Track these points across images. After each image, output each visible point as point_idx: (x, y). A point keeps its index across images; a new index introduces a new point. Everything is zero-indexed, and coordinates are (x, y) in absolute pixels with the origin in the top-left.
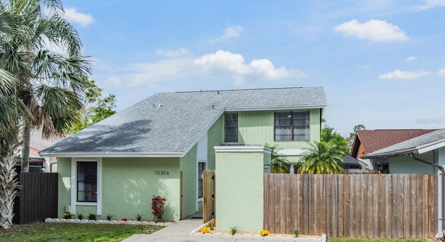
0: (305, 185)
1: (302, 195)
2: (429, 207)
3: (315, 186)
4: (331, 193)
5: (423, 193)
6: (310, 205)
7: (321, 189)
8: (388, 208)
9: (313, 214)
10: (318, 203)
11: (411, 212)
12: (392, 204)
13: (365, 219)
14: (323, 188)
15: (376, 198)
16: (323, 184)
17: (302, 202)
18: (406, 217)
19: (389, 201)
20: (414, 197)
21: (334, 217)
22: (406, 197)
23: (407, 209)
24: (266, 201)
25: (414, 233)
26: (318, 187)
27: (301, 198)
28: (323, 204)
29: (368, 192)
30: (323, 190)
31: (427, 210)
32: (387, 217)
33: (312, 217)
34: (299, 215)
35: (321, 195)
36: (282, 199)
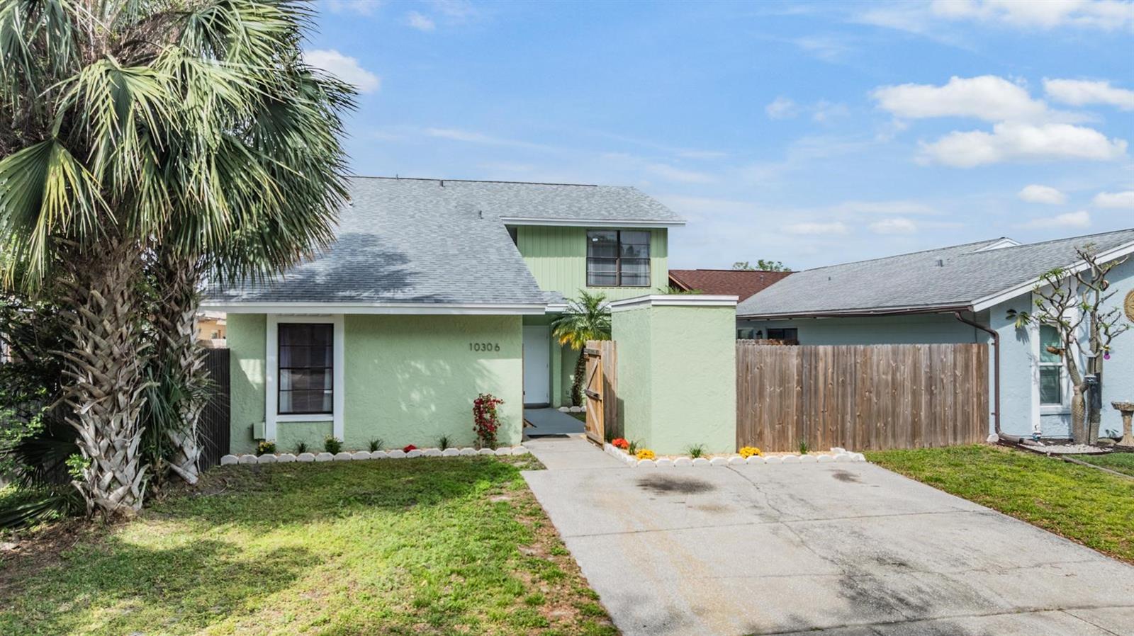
0: (805, 365)
1: (800, 382)
2: (979, 396)
3: (821, 365)
4: (845, 377)
5: (970, 374)
6: (813, 399)
7: (830, 370)
8: (924, 399)
9: (817, 414)
10: (825, 395)
11: (955, 403)
12: (931, 393)
13: (893, 418)
14: (833, 368)
15: (908, 384)
16: (834, 361)
17: (800, 394)
18: (949, 412)
19: (926, 387)
20: (959, 380)
21: (848, 417)
22: (947, 380)
23: (950, 400)
24: (741, 394)
25: (959, 437)
26: (826, 369)
27: (799, 388)
28: (833, 396)
29: (898, 374)
30: (833, 373)
31: (975, 399)
32: (923, 414)
33: (815, 420)
34: (795, 418)
35: (830, 381)
36: (768, 389)
